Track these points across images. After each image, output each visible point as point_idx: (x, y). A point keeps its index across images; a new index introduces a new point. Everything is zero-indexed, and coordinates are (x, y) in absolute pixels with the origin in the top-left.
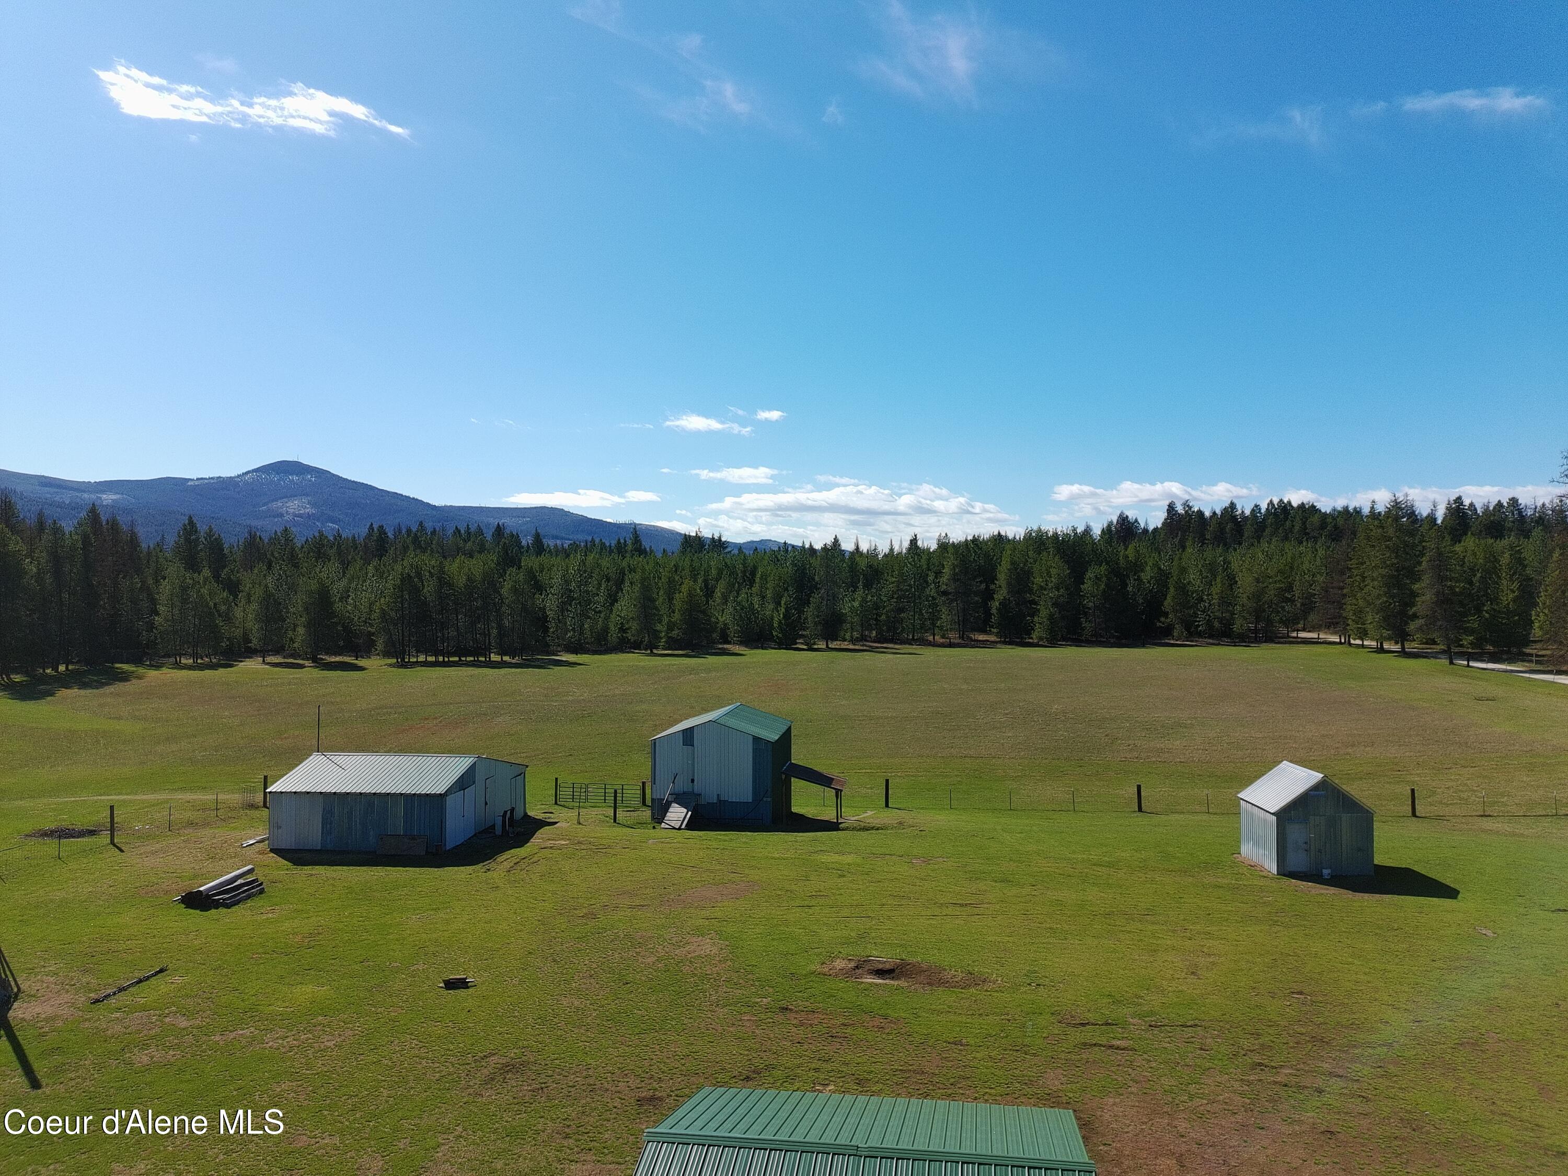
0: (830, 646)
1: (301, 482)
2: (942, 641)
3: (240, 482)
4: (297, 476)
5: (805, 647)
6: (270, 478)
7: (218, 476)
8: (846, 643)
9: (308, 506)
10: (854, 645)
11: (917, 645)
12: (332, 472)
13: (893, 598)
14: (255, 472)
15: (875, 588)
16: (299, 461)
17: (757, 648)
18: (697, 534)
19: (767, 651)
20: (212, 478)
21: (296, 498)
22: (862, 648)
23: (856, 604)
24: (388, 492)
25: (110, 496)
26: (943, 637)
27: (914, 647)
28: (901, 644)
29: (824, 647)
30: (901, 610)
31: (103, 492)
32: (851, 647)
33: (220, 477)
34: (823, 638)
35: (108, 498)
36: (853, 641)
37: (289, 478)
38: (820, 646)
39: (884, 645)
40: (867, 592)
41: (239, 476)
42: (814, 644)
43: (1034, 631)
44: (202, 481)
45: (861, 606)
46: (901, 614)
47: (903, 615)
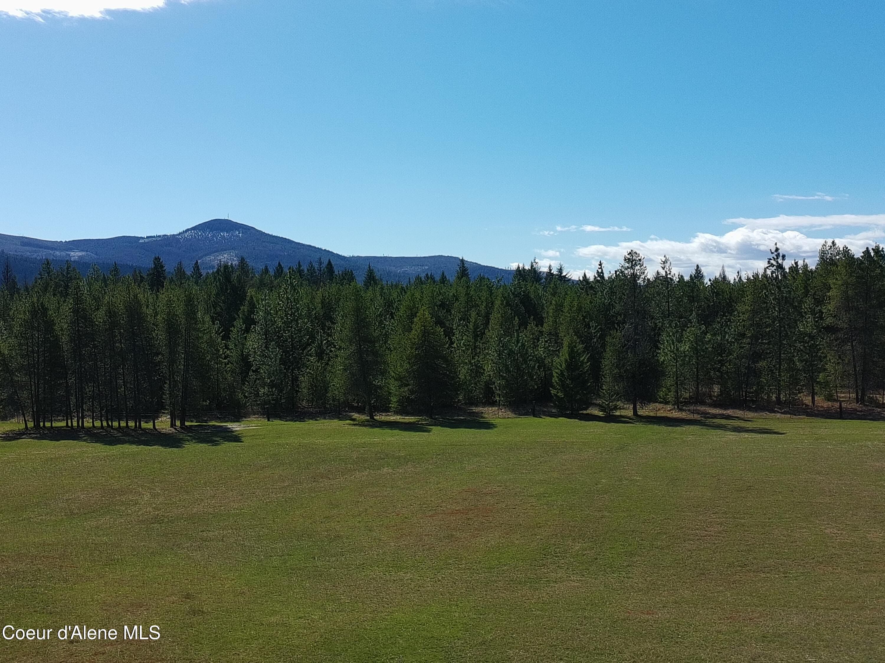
0: (640, 412)
1: (230, 238)
2: (826, 404)
3: (181, 238)
4: (227, 233)
5: (601, 414)
6: (205, 234)
7: (164, 234)
8: (669, 407)
9: (235, 259)
10: (681, 410)
11: (782, 413)
12: (256, 228)
13: (743, 335)
14: (194, 230)
15: (719, 322)
16: (229, 219)
17: (526, 414)
18: (532, 266)
19: (540, 420)
20: (159, 236)
21: (225, 252)
22: (691, 417)
23: (685, 347)
24: (303, 245)
25: (77, 253)
26: (830, 398)
27: (778, 415)
28: (755, 410)
29: (630, 413)
30: (757, 356)
31: (71, 250)
32: (676, 414)
33: (165, 235)
34: (628, 401)
35: (75, 255)
36: (679, 404)
37: (221, 235)
38: (623, 413)
39: (730, 412)
40: (703, 327)
41: (180, 234)
42: (616, 408)
44: (150, 239)
45: (695, 350)
46: (757, 362)
47: (762, 364)
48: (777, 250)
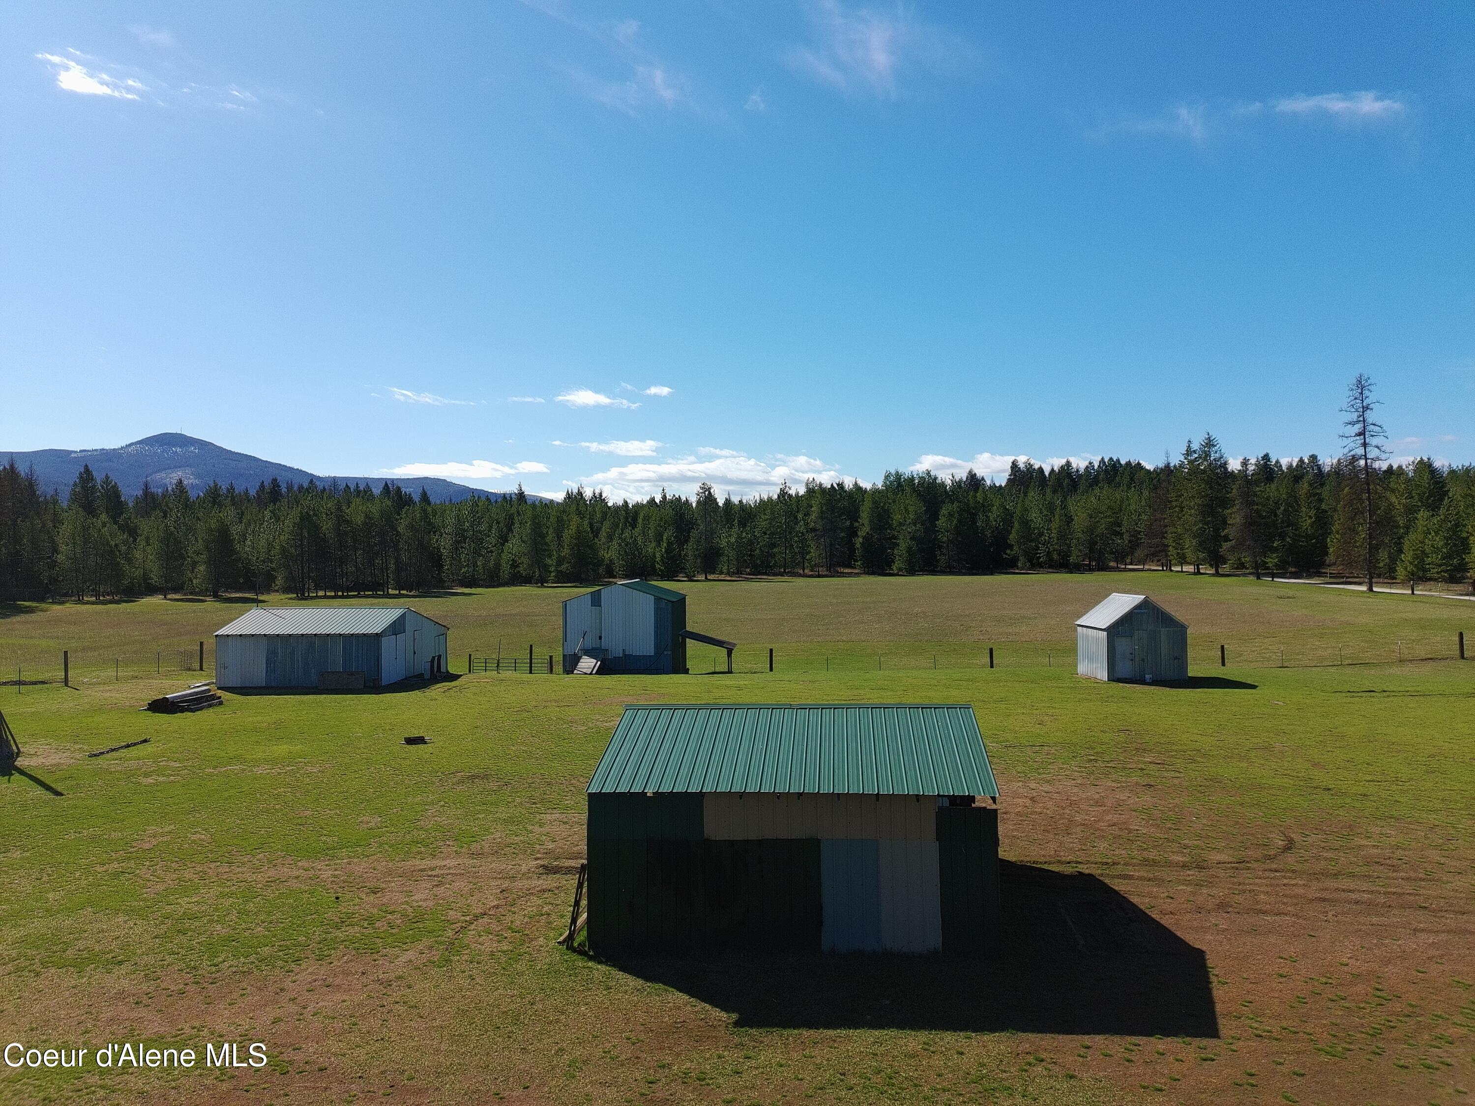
0: (709, 578)
1: (185, 453)
2: (812, 572)
4: (180, 448)
7: (101, 448)
8: (723, 574)
10: (731, 576)
12: (215, 444)
13: (765, 534)
14: (139, 444)
15: (749, 526)
16: (181, 433)
20: (95, 450)
22: (738, 579)
23: (733, 540)
26: (812, 569)
27: (786, 577)
28: (774, 576)
29: (704, 578)
30: (774, 545)
32: (728, 578)
33: (105, 449)
34: (702, 570)
36: (728, 574)
37: (172, 449)
38: (699, 578)
39: (759, 577)
40: (741, 529)
41: (122, 448)
42: (694, 575)
43: (894, 563)
44: (85, 453)
45: (737, 541)
46: (773, 549)
47: (775, 550)
48: (785, 483)
